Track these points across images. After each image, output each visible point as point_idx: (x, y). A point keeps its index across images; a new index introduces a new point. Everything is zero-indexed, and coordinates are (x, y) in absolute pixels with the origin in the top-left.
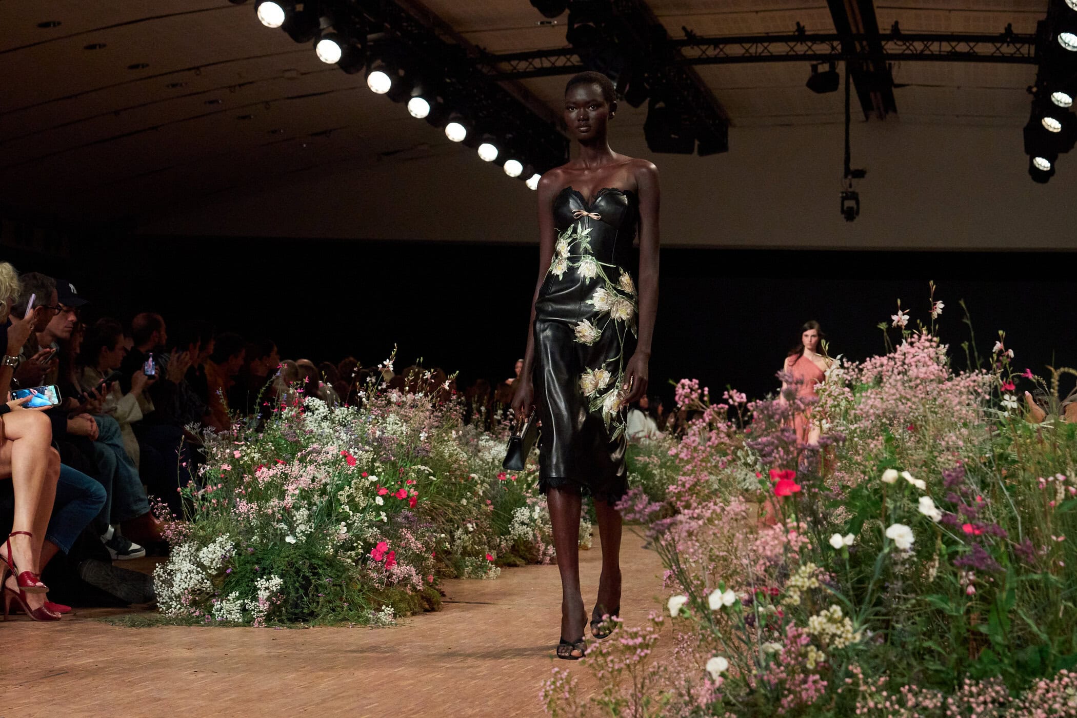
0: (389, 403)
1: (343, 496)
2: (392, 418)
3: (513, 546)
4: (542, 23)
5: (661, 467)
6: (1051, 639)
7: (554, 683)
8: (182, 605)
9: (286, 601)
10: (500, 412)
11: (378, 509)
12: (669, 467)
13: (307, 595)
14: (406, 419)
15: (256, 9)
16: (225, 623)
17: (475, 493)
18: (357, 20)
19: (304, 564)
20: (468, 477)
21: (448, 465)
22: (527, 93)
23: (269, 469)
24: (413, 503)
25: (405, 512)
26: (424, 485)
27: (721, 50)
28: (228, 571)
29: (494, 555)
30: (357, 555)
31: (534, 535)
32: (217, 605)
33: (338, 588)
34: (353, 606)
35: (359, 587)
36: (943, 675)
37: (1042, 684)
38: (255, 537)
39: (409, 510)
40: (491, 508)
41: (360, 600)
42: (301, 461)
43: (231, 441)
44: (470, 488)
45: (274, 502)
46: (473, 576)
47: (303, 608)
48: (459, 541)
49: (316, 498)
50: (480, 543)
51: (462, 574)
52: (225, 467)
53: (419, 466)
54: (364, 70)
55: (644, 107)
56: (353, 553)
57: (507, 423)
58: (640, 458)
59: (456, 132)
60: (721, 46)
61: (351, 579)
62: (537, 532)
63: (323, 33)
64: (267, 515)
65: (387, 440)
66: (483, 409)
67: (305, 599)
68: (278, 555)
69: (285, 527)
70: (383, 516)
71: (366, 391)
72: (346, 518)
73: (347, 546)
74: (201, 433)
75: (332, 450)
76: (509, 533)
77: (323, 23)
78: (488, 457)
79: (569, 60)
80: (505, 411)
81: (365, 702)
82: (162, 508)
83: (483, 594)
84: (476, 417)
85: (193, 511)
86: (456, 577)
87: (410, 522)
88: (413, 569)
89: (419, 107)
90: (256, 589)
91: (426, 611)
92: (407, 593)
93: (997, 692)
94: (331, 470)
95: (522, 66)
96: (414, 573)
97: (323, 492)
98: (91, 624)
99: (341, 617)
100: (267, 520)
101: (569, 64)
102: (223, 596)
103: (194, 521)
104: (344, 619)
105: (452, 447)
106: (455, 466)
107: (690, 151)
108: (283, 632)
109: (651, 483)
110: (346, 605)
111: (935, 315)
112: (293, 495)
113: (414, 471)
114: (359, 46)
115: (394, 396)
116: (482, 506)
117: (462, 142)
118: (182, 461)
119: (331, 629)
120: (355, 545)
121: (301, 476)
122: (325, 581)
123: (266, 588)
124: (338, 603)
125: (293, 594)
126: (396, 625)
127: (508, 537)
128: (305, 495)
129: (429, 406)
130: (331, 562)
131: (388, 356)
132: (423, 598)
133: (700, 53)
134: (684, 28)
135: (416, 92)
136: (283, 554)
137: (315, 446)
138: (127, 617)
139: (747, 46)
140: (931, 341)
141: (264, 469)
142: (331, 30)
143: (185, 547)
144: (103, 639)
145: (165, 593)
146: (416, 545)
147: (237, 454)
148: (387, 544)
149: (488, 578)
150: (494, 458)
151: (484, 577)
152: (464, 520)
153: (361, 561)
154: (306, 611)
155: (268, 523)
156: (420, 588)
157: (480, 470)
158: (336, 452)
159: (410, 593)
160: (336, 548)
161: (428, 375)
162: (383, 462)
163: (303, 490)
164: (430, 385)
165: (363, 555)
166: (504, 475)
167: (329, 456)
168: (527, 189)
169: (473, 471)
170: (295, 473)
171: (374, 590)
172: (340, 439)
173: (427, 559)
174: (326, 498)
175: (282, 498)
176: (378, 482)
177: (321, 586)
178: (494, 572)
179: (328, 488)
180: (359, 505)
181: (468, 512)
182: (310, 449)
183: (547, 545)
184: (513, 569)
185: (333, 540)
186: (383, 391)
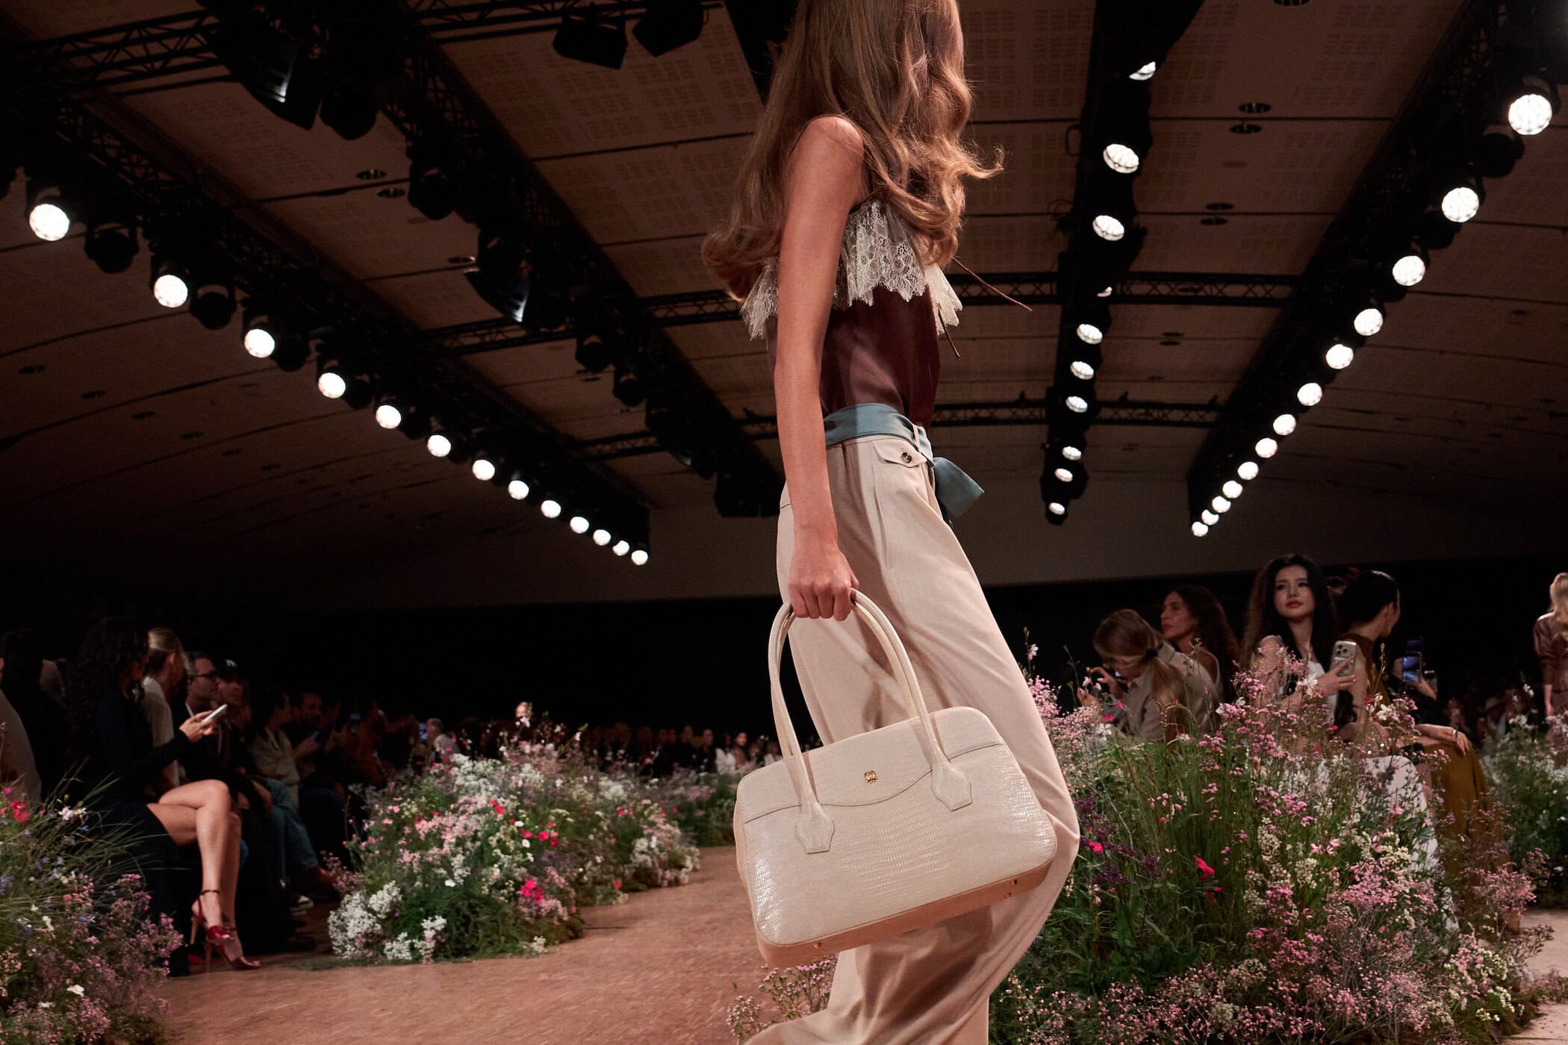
0: (523, 753)
1: (493, 841)
2: (527, 767)
3: (635, 874)
4: (623, 411)
6: (1172, 939)
7: (738, 1009)
8: (356, 947)
9: (449, 939)
10: (610, 754)
11: (524, 850)
14: (537, 766)
15: (375, 413)
16: (397, 962)
17: (600, 829)
18: (462, 417)
19: (463, 904)
20: (593, 815)
21: (577, 805)
22: (609, 472)
23: (428, 821)
24: (551, 843)
25: (547, 852)
26: (563, 825)
28: (397, 915)
29: (619, 881)
30: (509, 892)
31: (653, 863)
32: (388, 945)
33: (495, 924)
34: (510, 939)
35: (513, 922)
36: (1080, 978)
37: (1174, 981)
38: (418, 883)
39: (552, 850)
40: (613, 841)
41: (514, 933)
42: (454, 811)
43: (390, 798)
44: (595, 824)
45: (435, 850)
46: (604, 903)
47: (465, 944)
48: (590, 873)
49: (469, 844)
50: (608, 873)
51: (594, 902)
52: (388, 821)
53: (557, 810)
54: (470, 459)
55: (714, 479)
56: (505, 891)
57: (619, 763)
58: (733, 786)
59: (551, 509)
61: (505, 915)
62: (655, 860)
63: (434, 430)
64: (428, 863)
65: (528, 788)
66: (595, 752)
67: (466, 935)
68: (440, 898)
69: (444, 873)
70: (530, 857)
72: (497, 859)
73: (499, 885)
74: (363, 792)
75: (481, 800)
76: (631, 862)
77: (434, 422)
78: (608, 795)
79: (646, 442)
81: (542, 1028)
82: (334, 861)
83: (618, 920)
85: (360, 862)
86: (592, 905)
87: (552, 861)
88: (559, 902)
89: (518, 490)
90: (422, 929)
91: (572, 939)
92: (553, 924)
93: (1138, 992)
94: (480, 819)
95: (607, 448)
96: (560, 906)
97: (474, 839)
98: (277, 970)
99: (499, 949)
100: (427, 867)
101: (647, 445)
102: (393, 937)
103: (363, 872)
104: (502, 951)
105: (578, 791)
106: (582, 806)
108: (448, 966)
110: (503, 938)
111: (1030, 657)
112: (450, 843)
113: (553, 814)
114: (465, 439)
115: (527, 748)
116: (607, 839)
117: (558, 518)
118: (349, 818)
119: (493, 961)
120: (506, 884)
121: (455, 826)
122: (483, 918)
123: (432, 928)
124: (495, 937)
125: (455, 932)
126: (548, 953)
127: (629, 866)
128: (460, 842)
129: (555, 754)
130: (487, 901)
132: (568, 928)
133: (759, 430)
134: (745, 410)
135: (516, 476)
136: (444, 897)
137: (466, 798)
138: (309, 961)
140: (1044, 683)
141: (424, 822)
142: (440, 427)
143: (357, 896)
144: (291, 984)
145: (340, 937)
146: (560, 881)
147: (396, 809)
148: (535, 881)
149: (617, 903)
150: (614, 796)
151: (614, 902)
152: (592, 853)
153: (513, 897)
154: (468, 946)
155: (429, 870)
156: (566, 918)
157: (603, 808)
158: (485, 802)
159: (557, 923)
160: (491, 888)
161: (558, 729)
162: (526, 809)
163: (458, 838)
164: (562, 738)
165: (514, 892)
166: (622, 810)
167: (479, 806)
168: (616, 555)
169: (597, 809)
170: (450, 823)
171: (527, 923)
172: (487, 790)
173: (568, 893)
174: (478, 843)
175: (441, 846)
176: (524, 827)
177: (480, 922)
178: (623, 897)
179: (479, 834)
180: (508, 848)
181: (596, 846)
182: (461, 801)
183: (665, 869)
184: (637, 894)
185: (487, 881)
186: (517, 744)
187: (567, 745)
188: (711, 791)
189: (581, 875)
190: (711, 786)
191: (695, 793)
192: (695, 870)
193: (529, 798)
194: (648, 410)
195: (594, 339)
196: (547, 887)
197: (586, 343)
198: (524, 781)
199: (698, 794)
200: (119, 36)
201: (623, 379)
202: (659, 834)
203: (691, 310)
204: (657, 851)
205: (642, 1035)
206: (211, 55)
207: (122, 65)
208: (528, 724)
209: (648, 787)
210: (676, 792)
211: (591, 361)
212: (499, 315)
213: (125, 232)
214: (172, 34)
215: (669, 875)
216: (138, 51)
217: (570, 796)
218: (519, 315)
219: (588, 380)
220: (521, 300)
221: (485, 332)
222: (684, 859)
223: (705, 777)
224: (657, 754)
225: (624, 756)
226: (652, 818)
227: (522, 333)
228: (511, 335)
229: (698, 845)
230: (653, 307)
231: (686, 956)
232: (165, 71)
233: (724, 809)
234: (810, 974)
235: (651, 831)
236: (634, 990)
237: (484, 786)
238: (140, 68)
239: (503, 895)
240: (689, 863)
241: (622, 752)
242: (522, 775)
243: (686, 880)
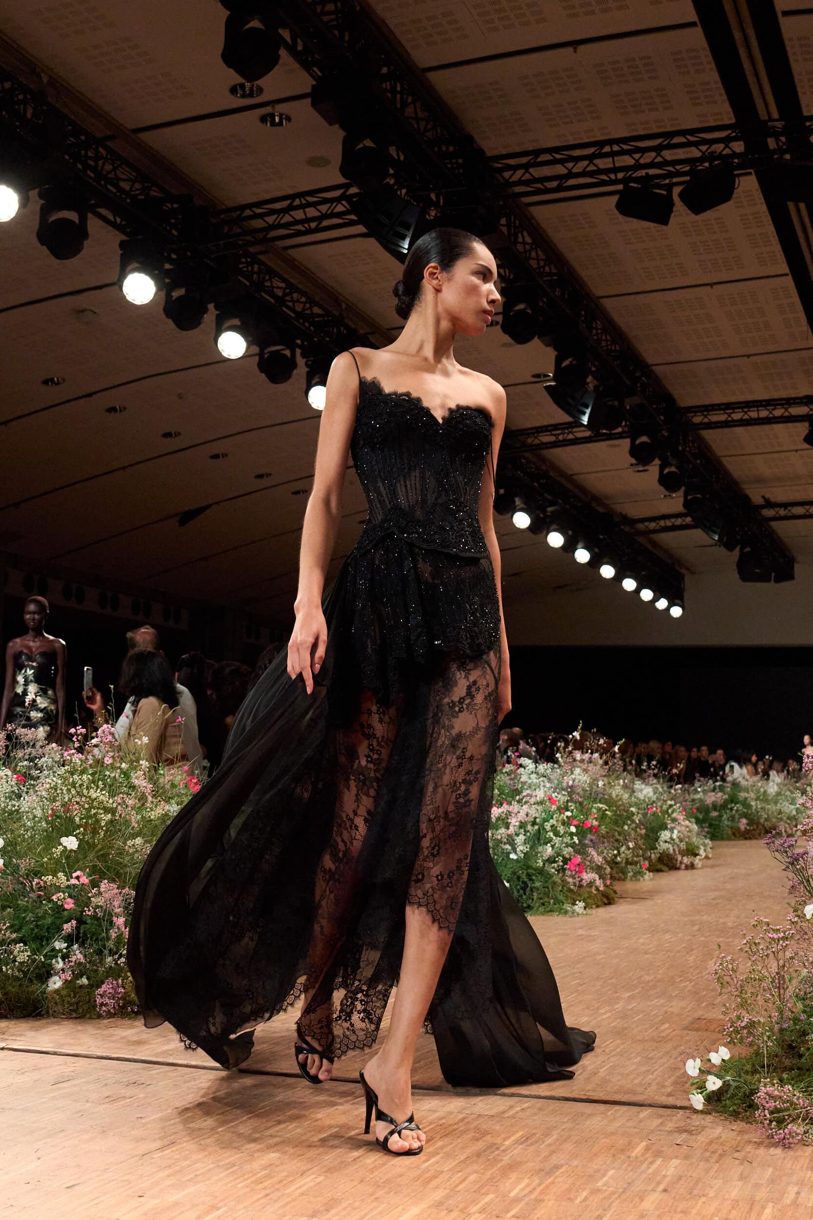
0: (575, 760)
1: (548, 826)
2: (578, 771)
3: (660, 858)
4: (665, 496)
5: (756, 800)
7: (721, 964)
10: (645, 764)
11: (571, 835)
12: (762, 800)
13: (525, 894)
14: (585, 771)
17: (633, 821)
18: (539, 498)
19: (523, 873)
20: (628, 810)
21: (616, 802)
22: (654, 544)
23: (498, 808)
24: (594, 830)
25: (589, 836)
26: (602, 817)
27: (789, 511)
29: (647, 863)
30: (558, 866)
31: (674, 850)
33: (547, 890)
34: (558, 901)
35: (560, 888)
39: (594, 835)
40: (643, 831)
41: (561, 897)
42: (519, 802)
44: (630, 817)
45: (502, 830)
46: (633, 879)
47: (523, 903)
48: (623, 855)
49: (529, 828)
50: (638, 856)
51: (626, 878)
53: (599, 805)
54: (545, 532)
55: (737, 551)
56: (556, 865)
57: (651, 771)
58: (742, 794)
59: (607, 571)
60: (789, 508)
61: (555, 883)
62: (676, 847)
63: (518, 508)
64: (498, 840)
65: (578, 786)
66: (634, 762)
67: (524, 897)
68: (505, 867)
69: (510, 848)
70: (576, 839)
71: (561, 753)
72: (550, 840)
73: (551, 860)
75: (540, 794)
76: (657, 848)
77: (518, 501)
78: (641, 796)
79: (684, 520)
80: (649, 762)
83: (643, 892)
84: (629, 768)
86: (624, 880)
87: (593, 843)
88: (597, 877)
89: (582, 556)
91: (606, 904)
92: (592, 892)
94: (539, 808)
95: (652, 525)
96: (597, 879)
97: (534, 823)
99: (549, 909)
100: (497, 843)
101: (684, 523)
104: (551, 911)
105: (617, 791)
106: (620, 803)
107: (769, 580)
109: (749, 812)
110: (552, 901)
112: (515, 826)
113: (595, 808)
114: (541, 515)
115: (578, 755)
116: (638, 830)
117: (613, 579)
119: (543, 918)
120: (557, 859)
121: (519, 812)
122: (538, 884)
124: (546, 899)
126: (586, 914)
127: (655, 851)
128: (522, 825)
129: (601, 762)
130: (541, 872)
131: (576, 729)
132: (603, 895)
133: (774, 513)
134: (763, 497)
135: (580, 545)
136: (509, 866)
137: (528, 792)
139: (807, 507)
142: (523, 506)
146: (598, 859)
148: (579, 859)
149: (644, 880)
150: (645, 796)
151: (641, 879)
152: (626, 840)
153: (561, 870)
154: (525, 905)
155: (498, 846)
156: (602, 888)
157: (636, 805)
158: (542, 796)
159: (595, 892)
160: (544, 862)
161: (601, 741)
162: (575, 803)
163: (521, 822)
164: (603, 748)
165: (562, 866)
166: (652, 808)
167: (538, 799)
168: (657, 609)
169: (631, 806)
170: (516, 811)
171: (570, 890)
172: (544, 786)
173: (605, 868)
174: (536, 827)
175: (508, 828)
176: (572, 816)
177: (535, 887)
178: (648, 875)
179: (538, 820)
180: (559, 832)
181: (629, 834)
182: (524, 794)
183: (683, 856)
184: (661, 874)
185: (542, 856)
186: (570, 752)
187: (608, 755)
188: (724, 797)
189: (616, 856)
190: (724, 794)
191: (711, 798)
192: (707, 857)
193: (578, 794)
194: (686, 495)
195: (644, 439)
196: (588, 863)
197: (638, 442)
198: (574, 781)
199: (713, 799)
200: (285, 204)
201: (666, 471)
202: (678, 828)
203: (722, 417)
204: (677, 841)
205: (652, 980)
206: (353, 217)
207: (286, 225)
208: (578, 738)
209: (673, 791)
210: (697, 796)
211: (641, 456)
212: (569, 419)
213: (287, 353)
214: (325, 201)
215: (686, 860)
216: (299, 215)
217: (610, 795)
218: (585, 419)
219: (639, 471)
220: (587, 408)
221: (559, 432)
222: (698, 848)
223: (720, 786)
224: (682, 766)
225: (655, 766)
226: (674, 815)
227: (588, 434)
228: (579, 435)
229: (711, 839)
230: (692, 414)
231: (693, 923)
232: (318, 230)
233: (734, 812)
234: (778, 940)
235: (673, 825)
236: (651, 946)
237: (542, 783)
238: (300, 227)
239: (553, 868)
240: (702, 852)
241: (654, 763)
242: (573, 776)
243: (700, 866)
